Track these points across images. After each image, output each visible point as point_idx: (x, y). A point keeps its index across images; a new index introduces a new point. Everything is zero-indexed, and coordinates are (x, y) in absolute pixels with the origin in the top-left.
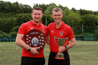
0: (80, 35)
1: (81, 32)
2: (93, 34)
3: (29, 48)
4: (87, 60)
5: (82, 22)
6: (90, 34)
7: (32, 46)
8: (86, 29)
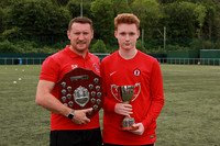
0: (159, 50)
1: (161, 44)
2: (187, 49)
3: (70, 111)
4: (176, 114)
5: (164, 19)
6: (181, 49)
7: (76, 107)
8: (174, 37)
